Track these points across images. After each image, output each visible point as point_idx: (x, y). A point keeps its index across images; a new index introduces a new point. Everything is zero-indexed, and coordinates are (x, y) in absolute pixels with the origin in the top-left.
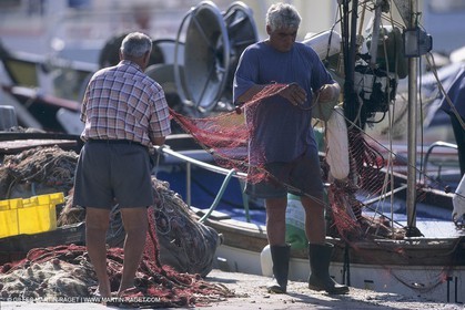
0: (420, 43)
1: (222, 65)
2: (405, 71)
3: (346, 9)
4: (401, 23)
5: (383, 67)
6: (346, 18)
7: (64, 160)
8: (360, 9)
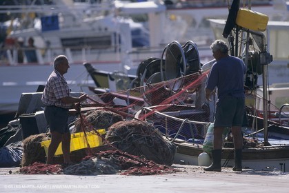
0: (267, 58)
1: (183, 71)
2: (261, 72)
3: (232, 44)
4: (258, 50)
5: (251, 70)
6: (233, 48)
7: (105, 115)
8: (239, 44)
